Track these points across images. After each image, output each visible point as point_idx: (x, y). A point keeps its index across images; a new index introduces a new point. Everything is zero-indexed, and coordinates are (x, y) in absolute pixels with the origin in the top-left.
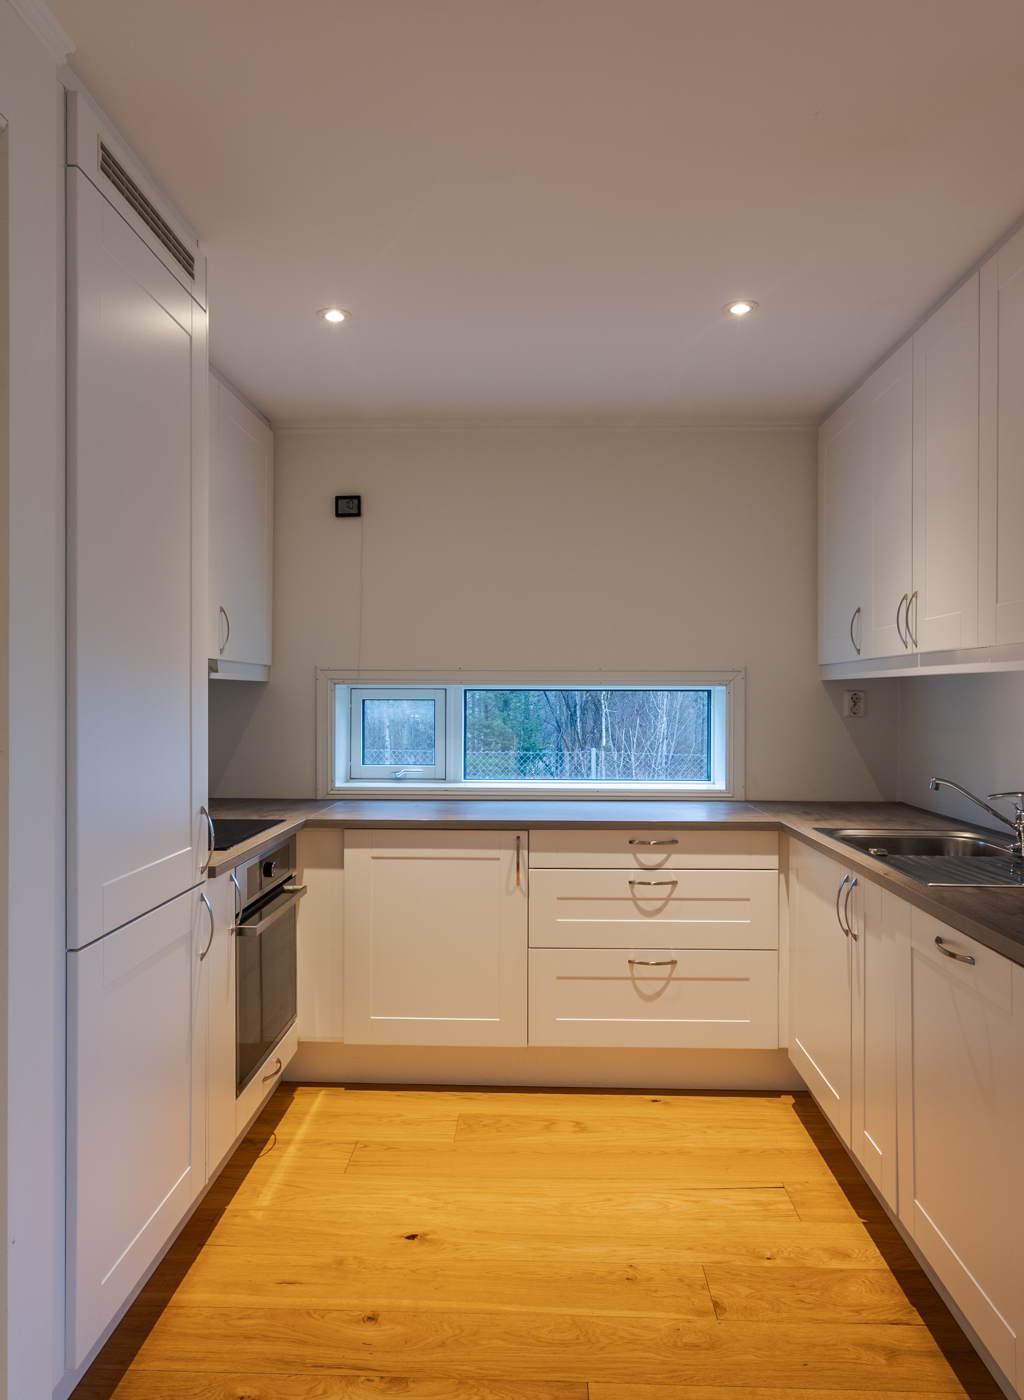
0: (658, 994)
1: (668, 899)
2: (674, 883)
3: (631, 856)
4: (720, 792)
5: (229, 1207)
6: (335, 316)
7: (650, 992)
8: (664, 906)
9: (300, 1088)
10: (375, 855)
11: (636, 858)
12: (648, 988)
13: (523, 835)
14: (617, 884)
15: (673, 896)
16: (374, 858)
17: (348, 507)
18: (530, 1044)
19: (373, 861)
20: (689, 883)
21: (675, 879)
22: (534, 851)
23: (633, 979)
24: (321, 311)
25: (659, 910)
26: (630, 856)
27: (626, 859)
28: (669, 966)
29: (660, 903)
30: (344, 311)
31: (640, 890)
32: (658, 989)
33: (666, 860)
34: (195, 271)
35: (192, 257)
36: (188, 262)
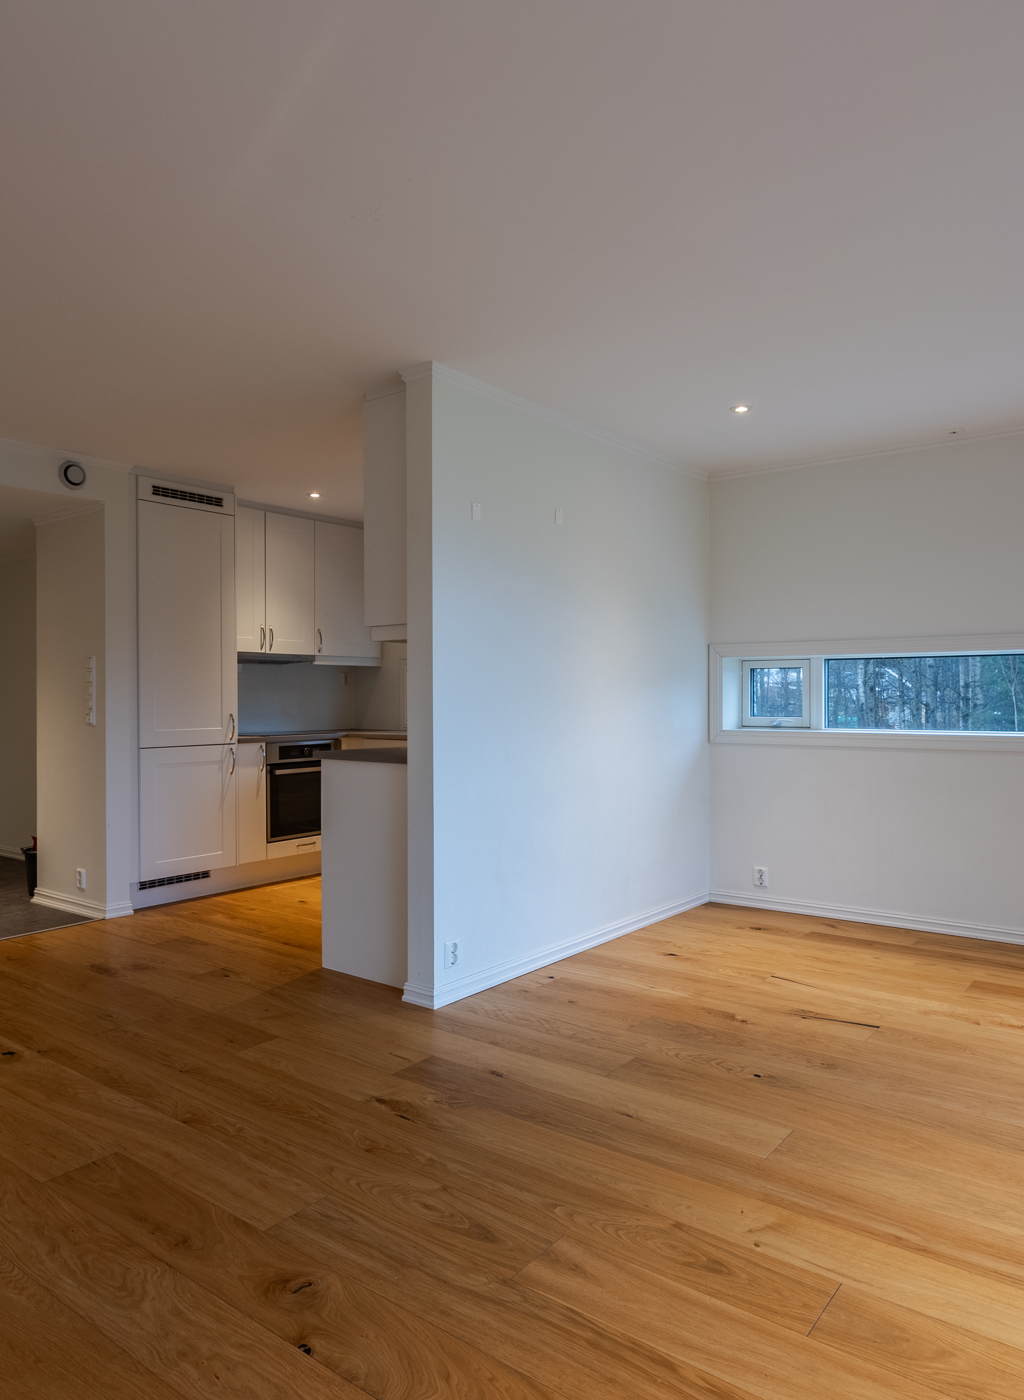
34: (224, 503)
35: (221, 499)
36: (218, 502)
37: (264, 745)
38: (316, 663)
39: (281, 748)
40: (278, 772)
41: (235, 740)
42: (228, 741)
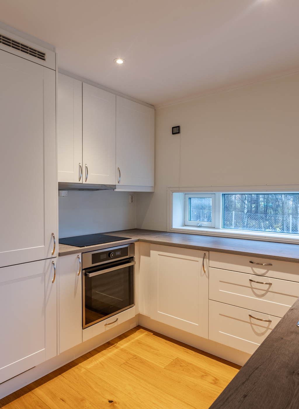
1: (267, 291)
2: (270, 284)
3: (250, 268)
5: (79, 364)
6: (120, 62)
7: (259, 332)
8: (266, 293)
9: (141, 329)
10: (159, 254)
11: (253, 270)
13: (207, 253)
14: (244, 280)
15: (270, 290)
16: (159, 255)
17: (176, 130)
19: (158, 256)
20: (277, 286)
21: (271, 283)
22: (211, 260)
23: (251, 323)
24: (114, 60)
25: (263, 295)
27: (248, 269)
28: (268, 322)
29: (263, 292)
30: (123, 60)
31: (254, 285)
33: (267, 272)
34: (46, 57)
35: (44, 54)
36: (41, 56)
37: (80, 255)
38: (116, 190)
39: (92, 255)
40: (91, 275)
41: (56, 254)
42: (50, 256)
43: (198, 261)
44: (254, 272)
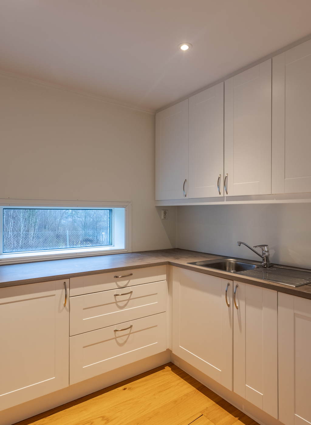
0: (126, 342)
1: (129, 300)
2: (131, 292)
4: (123, 250)
7: (122, 342)
8: (128, 302)
11: (117, 284)
12: (120, 341)
13: (67, 281)
14: (109, 296)
15: (131, 298)
18: (70, 385)
20: (137, 291)
22: (73, 288)
23: (116, 338)
25: (126, 305)
26: (114, 283)
27: (113, 285)
28: (129, 329)
29: (126, 302)
31: (118, 298)
32: (125, 340)
33: (128, 283)
43: (54, 295)
44: (118, 286)
